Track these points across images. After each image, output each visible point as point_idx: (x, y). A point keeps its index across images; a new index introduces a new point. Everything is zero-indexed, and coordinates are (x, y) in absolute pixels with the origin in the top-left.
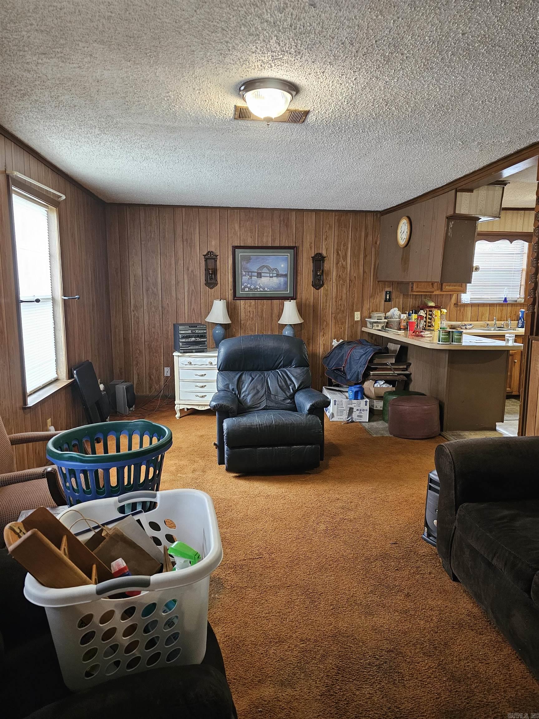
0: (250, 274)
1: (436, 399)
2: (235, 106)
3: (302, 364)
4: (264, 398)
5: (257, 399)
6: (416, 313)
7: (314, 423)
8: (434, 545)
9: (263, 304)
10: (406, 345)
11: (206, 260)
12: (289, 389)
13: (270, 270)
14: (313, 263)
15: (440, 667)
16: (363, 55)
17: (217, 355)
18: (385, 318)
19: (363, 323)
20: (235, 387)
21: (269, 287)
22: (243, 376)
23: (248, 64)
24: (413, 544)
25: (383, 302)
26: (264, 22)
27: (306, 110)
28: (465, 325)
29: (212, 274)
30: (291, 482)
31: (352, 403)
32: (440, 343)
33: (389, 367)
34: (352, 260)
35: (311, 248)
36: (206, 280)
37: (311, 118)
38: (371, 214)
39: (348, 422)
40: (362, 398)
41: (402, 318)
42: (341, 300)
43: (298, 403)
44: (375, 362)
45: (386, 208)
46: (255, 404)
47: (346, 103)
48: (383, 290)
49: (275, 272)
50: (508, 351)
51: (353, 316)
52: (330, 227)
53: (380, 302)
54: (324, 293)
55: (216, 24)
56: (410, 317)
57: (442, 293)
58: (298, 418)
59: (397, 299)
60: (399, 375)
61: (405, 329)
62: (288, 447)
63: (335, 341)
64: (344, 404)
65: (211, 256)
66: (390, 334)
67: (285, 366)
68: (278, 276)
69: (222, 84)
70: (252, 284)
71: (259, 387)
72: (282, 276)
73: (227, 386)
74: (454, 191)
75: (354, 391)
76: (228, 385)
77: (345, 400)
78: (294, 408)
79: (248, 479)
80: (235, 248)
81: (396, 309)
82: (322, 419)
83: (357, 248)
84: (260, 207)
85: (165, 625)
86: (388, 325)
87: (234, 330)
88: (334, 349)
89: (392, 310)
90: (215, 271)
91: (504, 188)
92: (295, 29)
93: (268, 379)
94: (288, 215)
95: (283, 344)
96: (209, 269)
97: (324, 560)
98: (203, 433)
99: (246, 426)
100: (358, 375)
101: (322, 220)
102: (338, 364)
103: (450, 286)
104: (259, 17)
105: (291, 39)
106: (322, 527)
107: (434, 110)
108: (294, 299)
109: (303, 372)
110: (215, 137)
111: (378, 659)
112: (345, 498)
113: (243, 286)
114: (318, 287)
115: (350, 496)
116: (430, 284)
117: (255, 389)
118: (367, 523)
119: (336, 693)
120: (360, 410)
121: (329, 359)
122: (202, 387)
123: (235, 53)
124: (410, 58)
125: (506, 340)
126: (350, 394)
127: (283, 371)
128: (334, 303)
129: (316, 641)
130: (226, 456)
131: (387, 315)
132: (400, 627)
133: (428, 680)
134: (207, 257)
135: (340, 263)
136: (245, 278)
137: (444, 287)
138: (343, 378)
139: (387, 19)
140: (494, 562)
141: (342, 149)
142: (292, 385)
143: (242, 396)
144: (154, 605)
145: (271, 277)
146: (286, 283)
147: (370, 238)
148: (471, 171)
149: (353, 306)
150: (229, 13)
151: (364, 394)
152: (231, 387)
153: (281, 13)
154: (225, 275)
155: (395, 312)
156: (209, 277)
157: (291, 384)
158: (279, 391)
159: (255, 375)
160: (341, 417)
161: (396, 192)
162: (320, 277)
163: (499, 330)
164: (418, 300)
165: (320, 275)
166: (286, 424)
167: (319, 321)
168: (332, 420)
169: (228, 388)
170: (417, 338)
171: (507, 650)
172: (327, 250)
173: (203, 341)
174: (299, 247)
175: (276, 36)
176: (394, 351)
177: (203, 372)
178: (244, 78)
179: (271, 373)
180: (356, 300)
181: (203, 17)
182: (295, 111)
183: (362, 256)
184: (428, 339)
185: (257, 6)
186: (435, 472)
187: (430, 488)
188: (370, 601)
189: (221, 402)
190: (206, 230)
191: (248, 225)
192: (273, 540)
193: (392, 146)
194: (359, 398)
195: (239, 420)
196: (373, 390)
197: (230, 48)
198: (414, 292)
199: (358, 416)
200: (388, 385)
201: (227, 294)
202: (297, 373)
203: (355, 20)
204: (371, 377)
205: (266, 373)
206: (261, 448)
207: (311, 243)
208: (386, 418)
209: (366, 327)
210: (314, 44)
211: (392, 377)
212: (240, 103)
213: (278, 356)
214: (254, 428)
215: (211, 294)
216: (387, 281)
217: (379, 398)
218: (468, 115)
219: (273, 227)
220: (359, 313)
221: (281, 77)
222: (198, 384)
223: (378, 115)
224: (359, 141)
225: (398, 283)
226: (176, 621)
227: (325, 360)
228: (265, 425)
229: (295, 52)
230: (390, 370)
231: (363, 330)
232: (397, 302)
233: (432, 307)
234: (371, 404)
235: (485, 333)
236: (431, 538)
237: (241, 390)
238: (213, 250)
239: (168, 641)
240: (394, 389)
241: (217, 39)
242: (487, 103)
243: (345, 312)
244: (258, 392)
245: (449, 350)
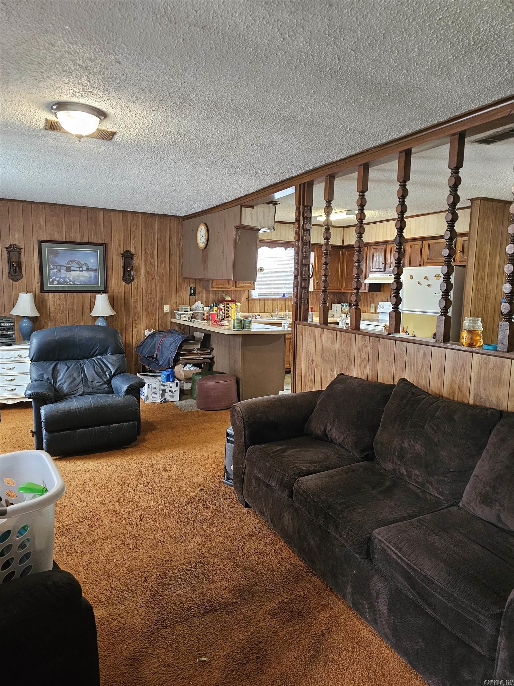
0: (58, 267)
1: (234, 376)
2: (47, 120)
3: (117, 351)
4: (81, 384)
5: (74, 386)
6: (216, 306)
7: (131, 403)
8: (232, 486)
9: (74, 297)
10: (209, 333)
11: (9, 253)
12: (106, 375)
13: (80, 265)
14: (122, 259)
15: (235, 564)
16: (160, 101)
17: (28, 347)
18: (191, 310)
19: (172, 315)
20: (50, 377)
21: (79, 281)
22: (59, 365)
23: (60, 90)
24: (216, 487)
25: (188, 296)
26: (76, 65)
27: (113, 131)
28: (255, 316)
29: (16, 267)
30: (111, 456)
31: (164, 385)
32: (235, 329)
33: (195, 352)
34: (159, 258)
35: (120, 245)
36: (9, 273)
37: (116, 138)
38: (173, 218)
39: (161, 403)
40: (174, 380)
41: (205, 310)
42: (151, 293)
43: (115, 387)
44: (184, 348)
45: (187, 214)
46: (71, 391)
47: (147, 131)
48: (188, 286)
49: (84, 266)
50: (285, 335)
51: (163, 309)
52: (137, 228)
53: (185, 296)
54: (134, 288)
55: (33, 58)
56: (212, 309)
57: (236, 289)
58: (116, 399)
59: (200, 294)
60: (204, 358)
61: (208, 319)
62: (107, 426)
63: (147, 331)
64: (157, 387)
65: (14, 249)
66: (196, 324)
67: (100, 354)
68: (88, 270)
69: (35, 101)
70: (60, 278)
71: (75, 375)
72: (92, 270)
73: (42, 376)
74: (239, 206)
75: (167, 374)
76: (42, 374)
77: (158, 384)
78: (111, 391)
79: (69, 460)
80: (40, 242)
81: (200, 302)
82: (138, 398)
83: (162, 248)
84: (66, 204)
85: (18, 548)
86: (193, 316)
87: (43, 323)
88: (147, 338)
89: (196, 304)
90: (19, 265)
91: (276, 206)
92: (103, 74)
93: (84, 367)
94: (96, 213)
95: (98, 334)
96: (13, 262)
97: (144, 512)
98: (15, 425)
99: (65, 410)
100: (169, 361)
101: (129, 220)
102: (150, 352)
103: (242, 283)
104: (72, 61)
105: (100, 80)
106: (142, 487)
107: (218, 146)
108: (106, 293)
109: (119, 359)
110: (23, 141)
111: (189, 570)
112: (160, 462)
113: (51, 280)
114: (128, 282)
115: (164, 460)
116: (227, 281)
117: (72, 378)
118: (180, 479)
119: (158, 599)
120: (172, 391)
121: (142, 348)
122: (11, 380)
123: (49, 81)
124: (196, 108)
125: (283, 326)
126: (163, 377)
127: (99, 359)
128: (144, 297)
129: (140, 569)
130: (44, 440)
131: (192, 308)
132: (206, 546)
133: (227, 574)
134: (9, 249)
135: (148, 260)
136: (54, 272)
137: (237, 284)
138: (155, 364)
139: (176, 82)
140: (271, 483)
141: (145, 164)
142: (109, 371)
143: (58, 384)
144: (9, 532)
145: (80, 271)
146: (96, 277)
147: (174, 240)
148: (251, 192)
149: (162, 299)
150: (45, 54)
151: (175, 377)
152: (45, 377)
153: (92, 62)
154: (31, 268)
155: (199, 305)
156: (12, 270)
157: (107, 371)
158: (96, 377)
159: (70, 364)
160: (155, 399)
161: (194, 202)
162: (130, 273)
163: (281, 319)
164: (217, 294)
165: (130, 271)
166: (105, 405)
167: (131, 313)
168: (147, 402)
169: (43, 377)
170: (217, 326)
171: (281, 543)
172: (135, 248)
173: (10, 334)
174: (108, 244)
175: (87, 76)
176: (200, 339)
177: (11, 366)
178: (56, 100)
179: (87, 361)
180: (164, 294)
181: (21, 52)
182: (104, 130)
183: (168, 255)
184: (227, 327)
185: (71, 54)
186: (231, 428)
187: (228, 441)
188: (183, 533)
189: (37, 390)
190: (7, 222)
191: (53, 220)
192: (97, 505)
193: (187, 166)
194: (171, 380)
195: (57, 406)
196: (182, 372)
197: (45, 77)
198: (214, 288)
199: (170, 396)
200: (195, 368)
201: (34, 287)
202: (113, 360)
203: (152, 78)
204: (181, 361)
205: (81, 362)
206: (80, 430)
207: (120, 241)
208: (195, 396)
209: (175, 318)
210: (119, 87)
211: (198, 361)
212: (51, 117)
213: (93, 345)
214: (73, 412)
215: (16, 287)
216: (191, 278)
217: (188, 379)
218: (243, 152)
219: (81, 223)
220: (168, 306)
221: (91, 104)
222: (6, 378)
223: (174, 143)
224: (160, 160)
225: (200, 280)
226: (28, 544)
227: (138, 349)
228: (84, 408)
229: (104, 89)
230: (197, 354)
231: (172, 321)
232: (200, 297)
233: (229, 301)
234: (181, 386)
235: (270, 322)
236: (229, 481)
237: (56, 379)
238: (17, 243)
239: (22, 561)
240: (200, 371)
241: (32, 68)
242: (255, 146)
243: (155, 305)
244: (74, 379)
245: (242, 335)
